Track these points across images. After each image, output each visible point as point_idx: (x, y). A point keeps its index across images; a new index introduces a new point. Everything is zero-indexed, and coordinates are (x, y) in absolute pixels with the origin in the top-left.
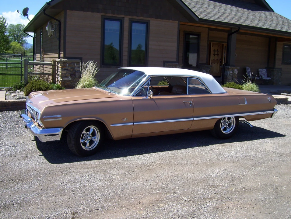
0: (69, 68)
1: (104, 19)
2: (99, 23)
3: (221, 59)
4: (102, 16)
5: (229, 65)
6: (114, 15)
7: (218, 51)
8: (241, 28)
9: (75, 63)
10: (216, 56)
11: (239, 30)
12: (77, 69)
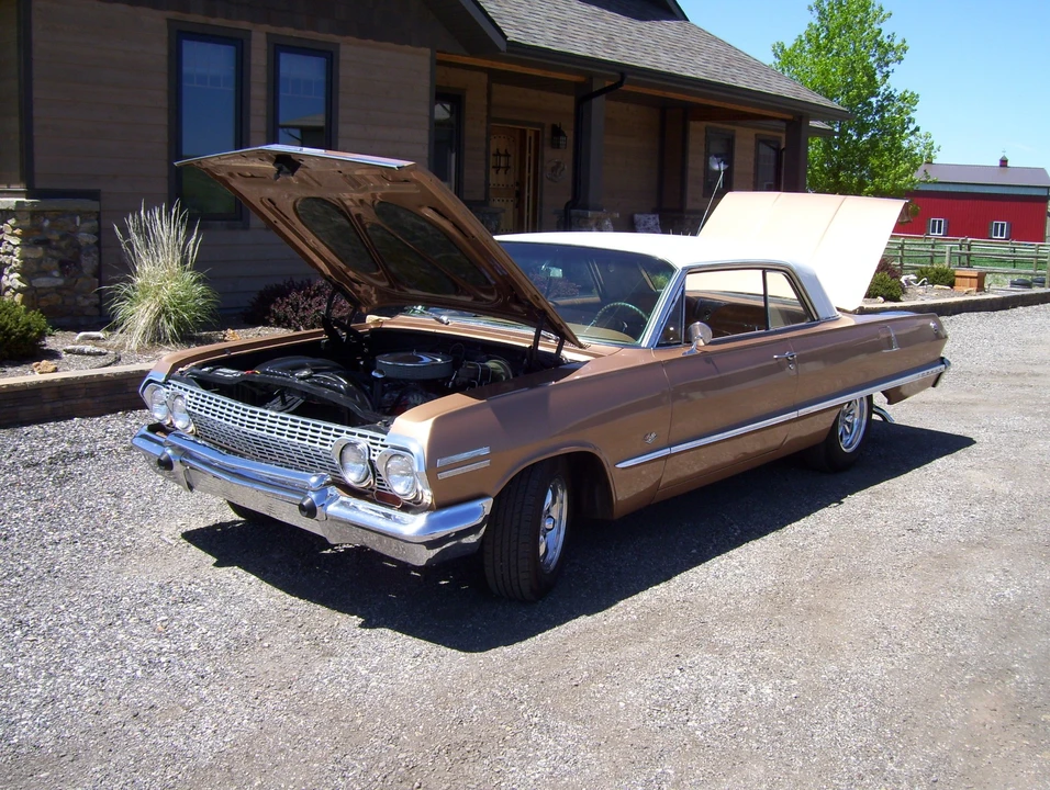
0: (55, 236)
1: (180, 35)
2: (161, 50)
3: (518, 184)
4: (169, 21)
5: (587, 208)
6: (213, 21)
7: (507, 155)
8: (629, 76)
9: (79, 213)
10: (502, 171)
11: (621, 83)
12: (86, 240)
